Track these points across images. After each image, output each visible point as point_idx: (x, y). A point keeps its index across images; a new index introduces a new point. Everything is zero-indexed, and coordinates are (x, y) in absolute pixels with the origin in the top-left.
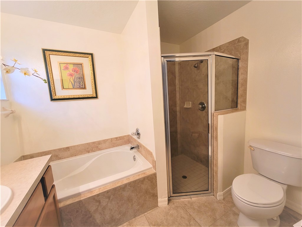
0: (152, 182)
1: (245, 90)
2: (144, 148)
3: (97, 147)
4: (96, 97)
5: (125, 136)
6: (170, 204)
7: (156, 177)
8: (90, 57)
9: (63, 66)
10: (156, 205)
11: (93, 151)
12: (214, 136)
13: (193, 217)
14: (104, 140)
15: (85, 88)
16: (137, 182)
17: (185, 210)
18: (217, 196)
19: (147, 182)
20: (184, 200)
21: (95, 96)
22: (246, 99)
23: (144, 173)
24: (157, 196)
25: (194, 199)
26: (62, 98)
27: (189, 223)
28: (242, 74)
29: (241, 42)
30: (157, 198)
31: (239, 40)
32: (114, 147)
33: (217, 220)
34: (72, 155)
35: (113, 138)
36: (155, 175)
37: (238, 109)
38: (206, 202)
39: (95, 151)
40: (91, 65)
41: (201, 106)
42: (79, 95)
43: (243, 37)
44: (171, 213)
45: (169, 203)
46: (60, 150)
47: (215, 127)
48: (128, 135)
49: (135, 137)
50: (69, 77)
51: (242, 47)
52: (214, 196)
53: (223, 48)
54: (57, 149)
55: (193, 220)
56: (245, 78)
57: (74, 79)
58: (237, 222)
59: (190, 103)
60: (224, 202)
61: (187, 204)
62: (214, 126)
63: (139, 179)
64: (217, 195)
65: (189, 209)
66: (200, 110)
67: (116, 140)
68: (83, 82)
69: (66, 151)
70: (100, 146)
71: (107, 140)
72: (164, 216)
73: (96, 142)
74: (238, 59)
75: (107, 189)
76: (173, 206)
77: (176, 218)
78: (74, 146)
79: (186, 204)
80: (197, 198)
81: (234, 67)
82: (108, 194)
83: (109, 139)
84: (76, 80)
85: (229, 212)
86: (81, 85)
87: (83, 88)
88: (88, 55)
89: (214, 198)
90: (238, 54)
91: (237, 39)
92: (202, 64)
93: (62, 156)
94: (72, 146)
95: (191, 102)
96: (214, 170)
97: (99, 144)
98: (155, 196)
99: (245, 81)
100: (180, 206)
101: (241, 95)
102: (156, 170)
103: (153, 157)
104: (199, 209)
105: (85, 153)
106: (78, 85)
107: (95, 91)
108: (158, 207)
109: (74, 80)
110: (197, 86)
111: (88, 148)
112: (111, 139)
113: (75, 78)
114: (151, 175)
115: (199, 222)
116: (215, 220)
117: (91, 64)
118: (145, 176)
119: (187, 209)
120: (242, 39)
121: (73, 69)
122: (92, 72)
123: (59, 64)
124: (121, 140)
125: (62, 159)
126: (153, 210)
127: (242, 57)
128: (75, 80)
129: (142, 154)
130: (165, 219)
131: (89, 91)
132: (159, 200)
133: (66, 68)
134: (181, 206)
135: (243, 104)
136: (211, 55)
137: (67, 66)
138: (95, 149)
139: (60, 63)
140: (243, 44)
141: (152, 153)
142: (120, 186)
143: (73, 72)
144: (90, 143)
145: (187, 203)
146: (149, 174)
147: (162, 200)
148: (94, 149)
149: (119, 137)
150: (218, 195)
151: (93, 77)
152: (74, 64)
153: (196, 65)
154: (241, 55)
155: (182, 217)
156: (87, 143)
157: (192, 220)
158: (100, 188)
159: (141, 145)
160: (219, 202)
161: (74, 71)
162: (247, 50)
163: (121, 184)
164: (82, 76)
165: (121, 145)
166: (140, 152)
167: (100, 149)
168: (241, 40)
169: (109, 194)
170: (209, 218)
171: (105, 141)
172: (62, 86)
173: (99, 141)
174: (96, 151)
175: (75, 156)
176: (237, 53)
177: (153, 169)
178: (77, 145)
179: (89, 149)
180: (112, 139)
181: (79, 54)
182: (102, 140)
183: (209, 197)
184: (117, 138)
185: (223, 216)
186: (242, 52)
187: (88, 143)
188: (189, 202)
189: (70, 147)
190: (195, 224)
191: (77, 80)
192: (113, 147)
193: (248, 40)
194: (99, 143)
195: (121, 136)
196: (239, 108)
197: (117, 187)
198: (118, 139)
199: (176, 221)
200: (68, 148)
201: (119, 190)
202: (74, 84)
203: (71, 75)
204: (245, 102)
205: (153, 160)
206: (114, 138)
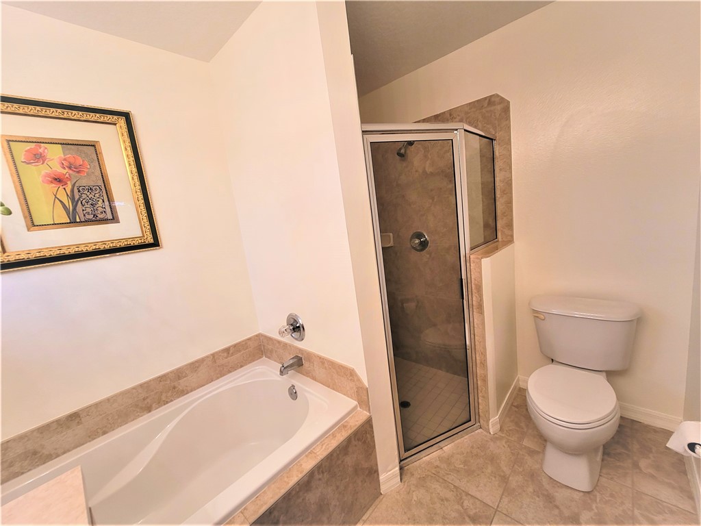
0: (364, 442)
1: (509, 203)
2: (322, 361)
3: (174, 388)
4: (156, 244)
5: (249, 339)
6: (405, 478)
7: (371, 427)
8: (122, 122)
9: (21, 151)
10: (377, 494)
11: (161, 402)
12: (474, 303)
13: (463, 489)
14: (192, 363)
15: (114, 219)
16: (335, 455)
17: (441, 480)
18: (490, 426)
19: (356, 446)
20: (429, 458)
21: (152, 241)
22: (512, 220)
23: (344, 426)
24: (377, 471)
25: (448, 448)
26: (32, 257)
27: (462, 507)
28: (500, 170)
29: (495, 105)
30: (378, 474)
31: (491, 101)
32: (222, 375)
33: (508, 478)
34: (92, 435)
35: (216, 353)
36: (369, 423)
37: (498, 241)
38: (472, 447)
39: (167, 403)
40: (129, 149)
41: (417, 241)
42: (95, 244)
43: (498, 96)
44: (415, 498)
45: (403, 476)
46: (44, 430)
47: (476, 285)
48: (256, 336)
49: (288, 339)
50: (54, 187)
51: (497, 116)
52: (481, 428)
53: (459, 116)
54: (32, 431)
55: (466, 496)
56: (508, 178)
57: (72, 191)
58: (542, 468)
59: (389, 236)
60: (503, 435)
61: (439, 465)
62: (473, 282)
63: (338, 447)
64: (488, 425)
65: (448, 474)
66: (417, 250)
67: (225, 354)
68: (106, 200)
69: (68, 427)
70: (182, 383)
71: (202, 360)
72: (405, 513)
73: (168, 374)
74: (492, 139)
75: (266, 504)
76: (413, 481)
77: (431, 506)
78: (97, 405)
79: (437, 467)
80: (453, 444)
81: (484, 156)
82: (272, 517)
83: (207, 357)
84: (81, 197)
85: (521, 452)
86: (100, 209)
87: (104, 221)
88: (116, 117)
89: (482, 432)
90: (491, 130)
91: (485, 98)
92: (412, 148)
93: (56, 449)
94: (90, 406)
95: (391, 234)
96: (478, 374)
97: (179, 378)
98: (373, 473)
99: (509, 183)
100: (427, 476)
101: (503, 214)
102: (369, 410)
103: (359, 380)
104: (466, 467)
105: (139, 416)
106: (89, 210)
107: (149, 227)
108: (381, 497)
109: (73, 195)
110: (403, 196)
111: (144, 399)
112: (213, 355)
113: (76, 190)
114: (363, 425)
115: (478, 495)
116: (504, 479)
117: (128, 143)
118: (350, 432)
119: (444, 476)
120: (497, 100)
121: (65, 160)
122: (135, 170)
123: (6, 143)
124: (240, 351)
125: (58, 456)
126: (373, 507)
127: (499, 135)
128: (77, 197)
129: (314, 378)
130: (409, 519)
131: (129, 227)
132: (382, 478)
133: (37, 158)
134: (430, 474)
135: (506, 231)
136: (456, 130)
137: (41, 151)
138: (169, 394)
139: (8, 141)
140: (499, 107)
141: (353, 370)
142: (298, 483)
143: (64, 171)
144: (150, 381)
145: (438, 463)
146: (358, 425)
147: (388, 475)
148: (164, 395)
149: (235, 346)
150: (490, 424)
151: (138, 183)
152: (65, 144)
153: (403, 151)
154: (496, 133)
155: (442, 500)
156: (141, 386)
157: (464, 497)
158: (245, 509)
159: (310, 356)
160: (495, 439)
161: (70, 168)
162: (508, 121)
163: (300, 476)
164: (100, 183)
165: (241, 366)
166: (307, 374)
167: (183, 393)
168: (495, 101)
169: (275, 517)
170: (493, 479)
171: (194, 366)
172: (25, 217)
173: (178, 370)
174: (172, 401)
175: (104, 433)
176: (488, 126)
177: (359, 409)
178: (108, 400)
179: (148, 400)
180: (214, 357)
181: (81, 113)
182: (186, 365)
183: (473, 433)
184: (227, 350)
185: (514, 466)
186: (499, 125)
187: (145, 383)
188: (440, 459)
189: (83, 410)
190: (473, 504)
191: (84, 196)
192: (221, 377)
193: (508, 102)
194: (179, 374)
195: (240, 343)
196: (500, 240)
197: (292, 489)
198: (231, 352)
199: (435, 514)
200: (74, 417)
201: (298, 492)
202: (74, 209)
203: (58, 180)
204: (510, 225)
205: (357, 388)
206: (219, 352)
